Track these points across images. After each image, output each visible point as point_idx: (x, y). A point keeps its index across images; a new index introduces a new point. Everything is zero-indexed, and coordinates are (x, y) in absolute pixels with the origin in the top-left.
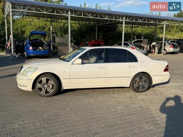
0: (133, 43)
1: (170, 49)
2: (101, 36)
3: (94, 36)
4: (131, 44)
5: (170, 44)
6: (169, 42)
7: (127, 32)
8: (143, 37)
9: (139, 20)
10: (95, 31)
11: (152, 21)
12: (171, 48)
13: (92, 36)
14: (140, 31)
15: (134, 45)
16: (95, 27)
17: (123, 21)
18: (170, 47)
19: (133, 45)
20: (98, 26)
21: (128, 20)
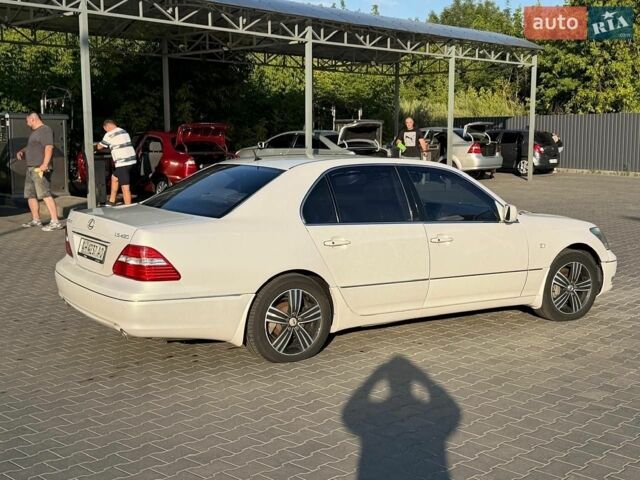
0: (345, 137)
1: (472, 161)
2: (188, 105)
3: (158, 104)
4: (334, 139)
5: (467, 139)
6: (465, 130)
7: (284, 90)
8: (360, 113)
9: (365, 40)
10: (160, 83)
11: (409, 43)
12: (473, 156)
13: (144, 104)
14: (332, 87)
15: (349, 144)
16: (161, 66)
17: (302, 45)
18: (470, 152)
19: (342, 146)
20: (171, 60)
21: (322, 41)
